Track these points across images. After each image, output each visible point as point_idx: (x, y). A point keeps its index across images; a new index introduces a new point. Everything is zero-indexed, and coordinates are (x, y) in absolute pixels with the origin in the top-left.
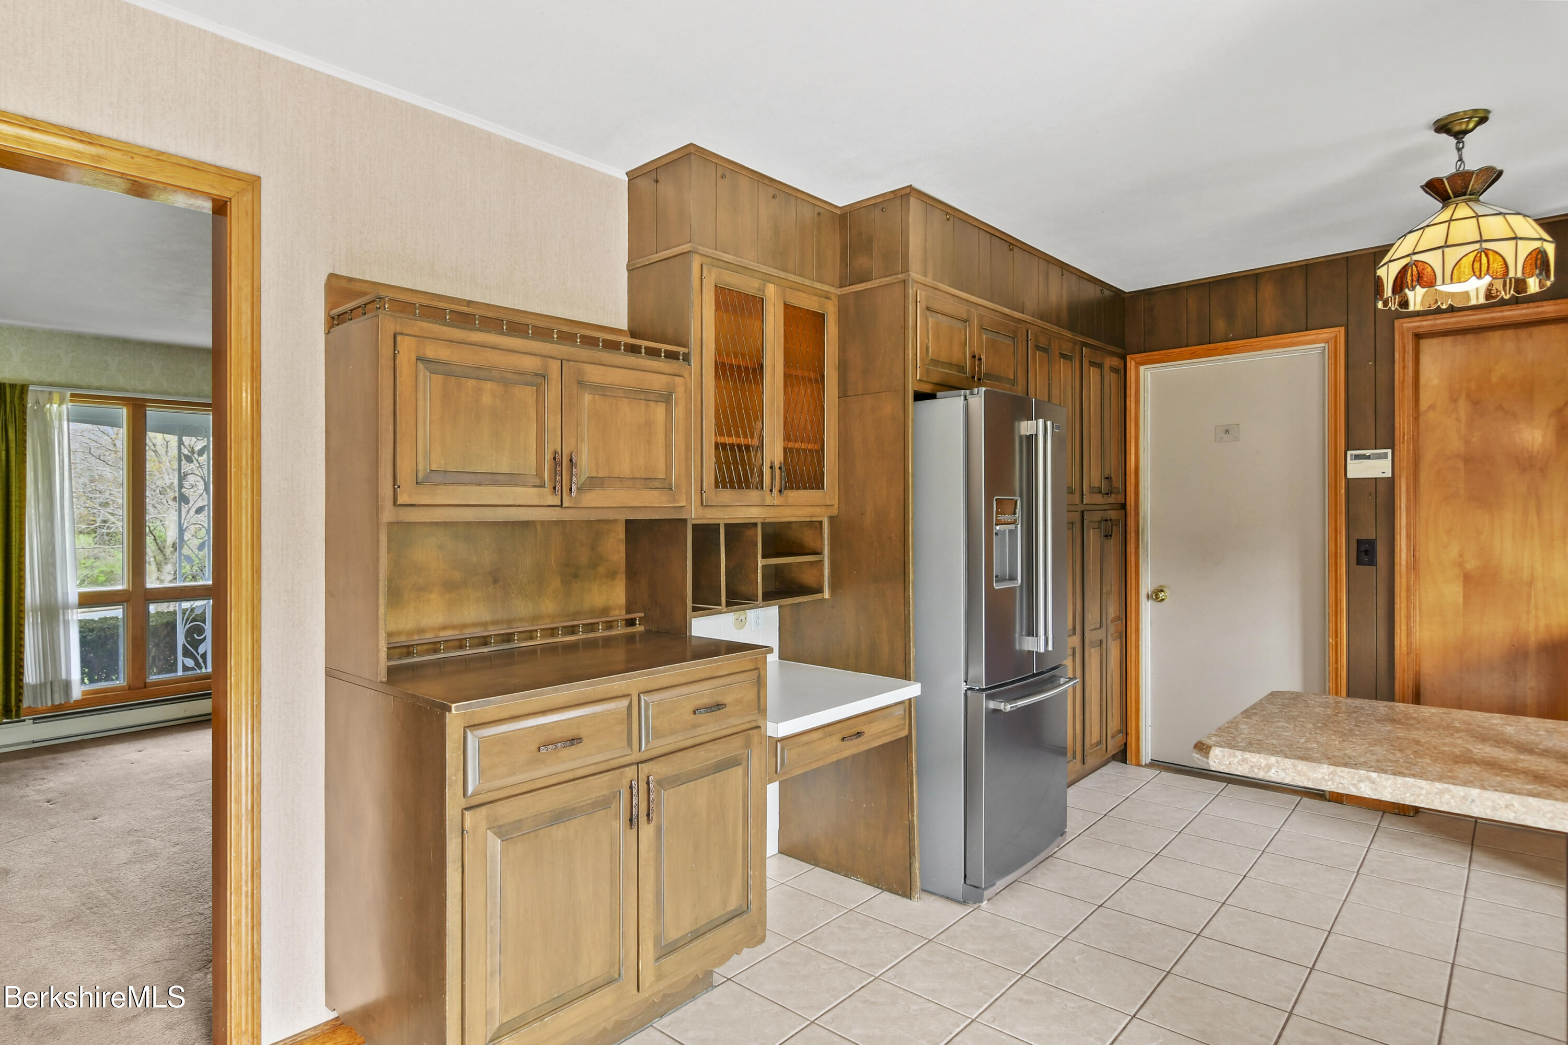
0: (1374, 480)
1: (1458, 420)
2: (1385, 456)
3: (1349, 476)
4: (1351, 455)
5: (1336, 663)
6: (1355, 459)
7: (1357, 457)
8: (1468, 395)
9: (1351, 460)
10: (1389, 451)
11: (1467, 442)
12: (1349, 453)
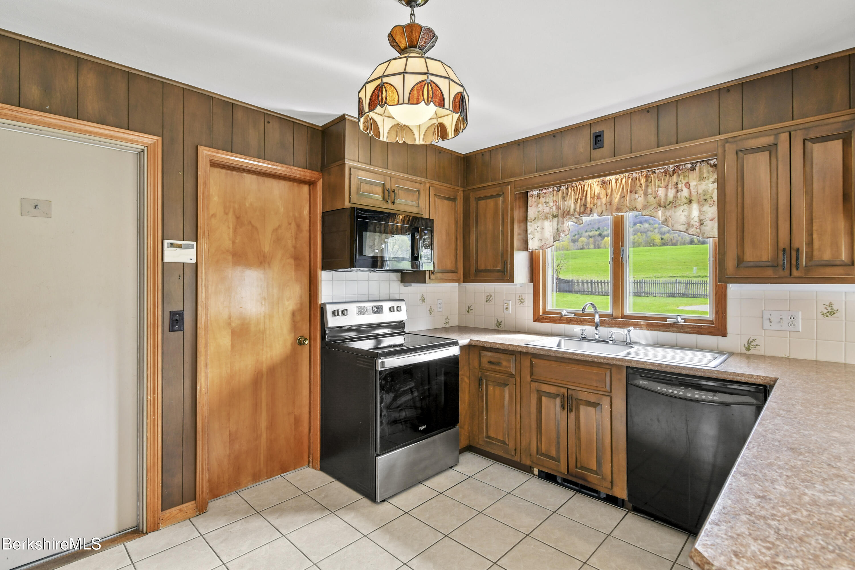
0: (183, 264)
1: (229, 228)
2: (191, 247)
3: (166, 260)
4: (168, 243)
5: (154, 415)
6: (171, 247)
7: (172, 245)
8: (234, 212)
9: (167, 247)
10: (195, 243)
11: (234, 243)
12: (166, 242)
